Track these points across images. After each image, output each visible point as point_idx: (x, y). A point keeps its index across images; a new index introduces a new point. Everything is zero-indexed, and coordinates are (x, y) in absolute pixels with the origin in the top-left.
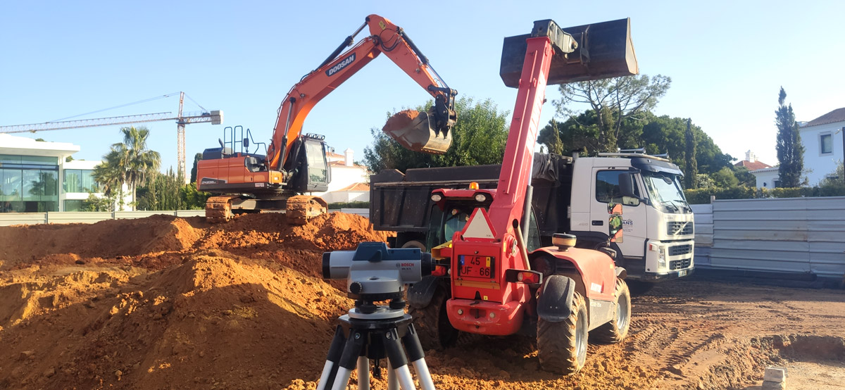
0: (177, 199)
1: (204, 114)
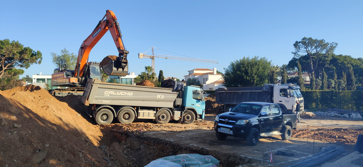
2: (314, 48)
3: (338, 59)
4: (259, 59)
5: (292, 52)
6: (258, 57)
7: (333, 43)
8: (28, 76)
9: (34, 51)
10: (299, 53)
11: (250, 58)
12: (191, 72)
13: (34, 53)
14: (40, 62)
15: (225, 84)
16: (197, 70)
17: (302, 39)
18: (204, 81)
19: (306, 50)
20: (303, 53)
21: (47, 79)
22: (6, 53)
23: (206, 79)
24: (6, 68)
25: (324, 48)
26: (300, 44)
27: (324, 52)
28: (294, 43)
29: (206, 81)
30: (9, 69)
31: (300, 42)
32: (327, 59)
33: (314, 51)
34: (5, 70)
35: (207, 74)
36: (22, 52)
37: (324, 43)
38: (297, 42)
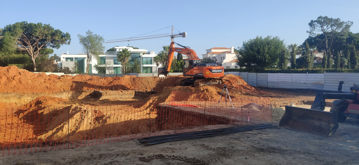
0: (174, 66)
1: (180, 34)
2: (329, 26)
3: (355, 38)
4: (272, 38)
5: (307, 31)
6: (270, 37)
7: (349, 21)
8: (55, 55)
9: (63, 33)
10: (314, 32)
11: (263, 38)
12: (209, 51)
13: (64, 35)
14: (69, 43)
15: (238, 62)
16: (215, 48)
17: (317, 18)
18: (221, 59)
19: (321, 29)
20: (318, 31)
21: (75, 58)
22: (40, 35)
23: (224, 57)
24: (40, 49)
25: (340, 27)
26: (316, 23)
27: (339, 31)
28: (310, 22)
29: (224, 59)
30: (42, 50)
31: (315, 21)
32: (343, 37)
33: (329, 30)
34: (40, 50)
35: (225, 52)
36: (53, 35)
37: (339, 22)
38: (312, 21)
